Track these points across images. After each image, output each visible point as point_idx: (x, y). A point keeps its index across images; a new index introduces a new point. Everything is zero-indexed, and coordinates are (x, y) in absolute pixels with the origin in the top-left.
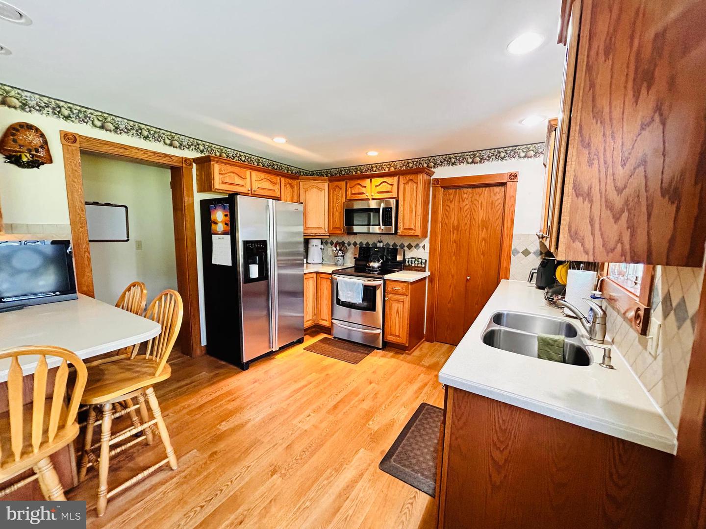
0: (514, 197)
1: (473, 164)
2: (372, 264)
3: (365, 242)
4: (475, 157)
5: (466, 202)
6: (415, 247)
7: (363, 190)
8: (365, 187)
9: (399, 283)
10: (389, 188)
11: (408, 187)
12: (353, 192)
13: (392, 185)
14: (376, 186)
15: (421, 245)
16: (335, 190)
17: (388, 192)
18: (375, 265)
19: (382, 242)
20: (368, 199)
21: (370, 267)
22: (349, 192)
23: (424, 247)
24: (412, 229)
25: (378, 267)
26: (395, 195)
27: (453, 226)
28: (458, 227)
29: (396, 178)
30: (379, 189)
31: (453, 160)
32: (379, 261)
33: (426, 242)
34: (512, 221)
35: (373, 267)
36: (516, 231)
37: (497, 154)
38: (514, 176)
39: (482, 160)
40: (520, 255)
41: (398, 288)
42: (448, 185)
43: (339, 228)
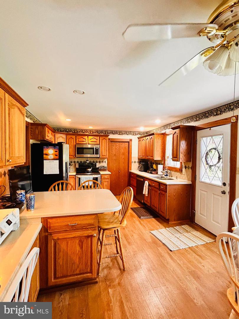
0: (131, 146)
1: (120, 135)
2: (88, 170)
3: (79, 161)
4: (120, 133)
5: (118, 147)
6: (102, 162)
7: (85, 140)
8: (86, 139)
9: (106, 175)
10: (96, 140)
11: (103, 141)
12: (80, 140)
13: (97, 139)
14: (90, 139)
15: (104, 161)
16: (70, 139)
17: (95, 142)
18: (90, 170)
19: (88, 161)
20: (87, 144)
21: (87, 171)
22: (77, 140)
23: (105, 162)
24: (105, 156)
25: (91, 171)
26: (98, 143)
27: (114, 154)
28: (116, 154)
29: (98, 137)
30: (92, 140)
31: (114, 133)
32: (91, 168)
33: (106, 160)
34: (131, 153)
35: (89, 171)
36: (132, 156)
37: (127, 133)
38: (131, 140)
39: (122, 134)
40: (134, 163)
41: (106, 177)
42: (112, 141)
43: (72, 155)
